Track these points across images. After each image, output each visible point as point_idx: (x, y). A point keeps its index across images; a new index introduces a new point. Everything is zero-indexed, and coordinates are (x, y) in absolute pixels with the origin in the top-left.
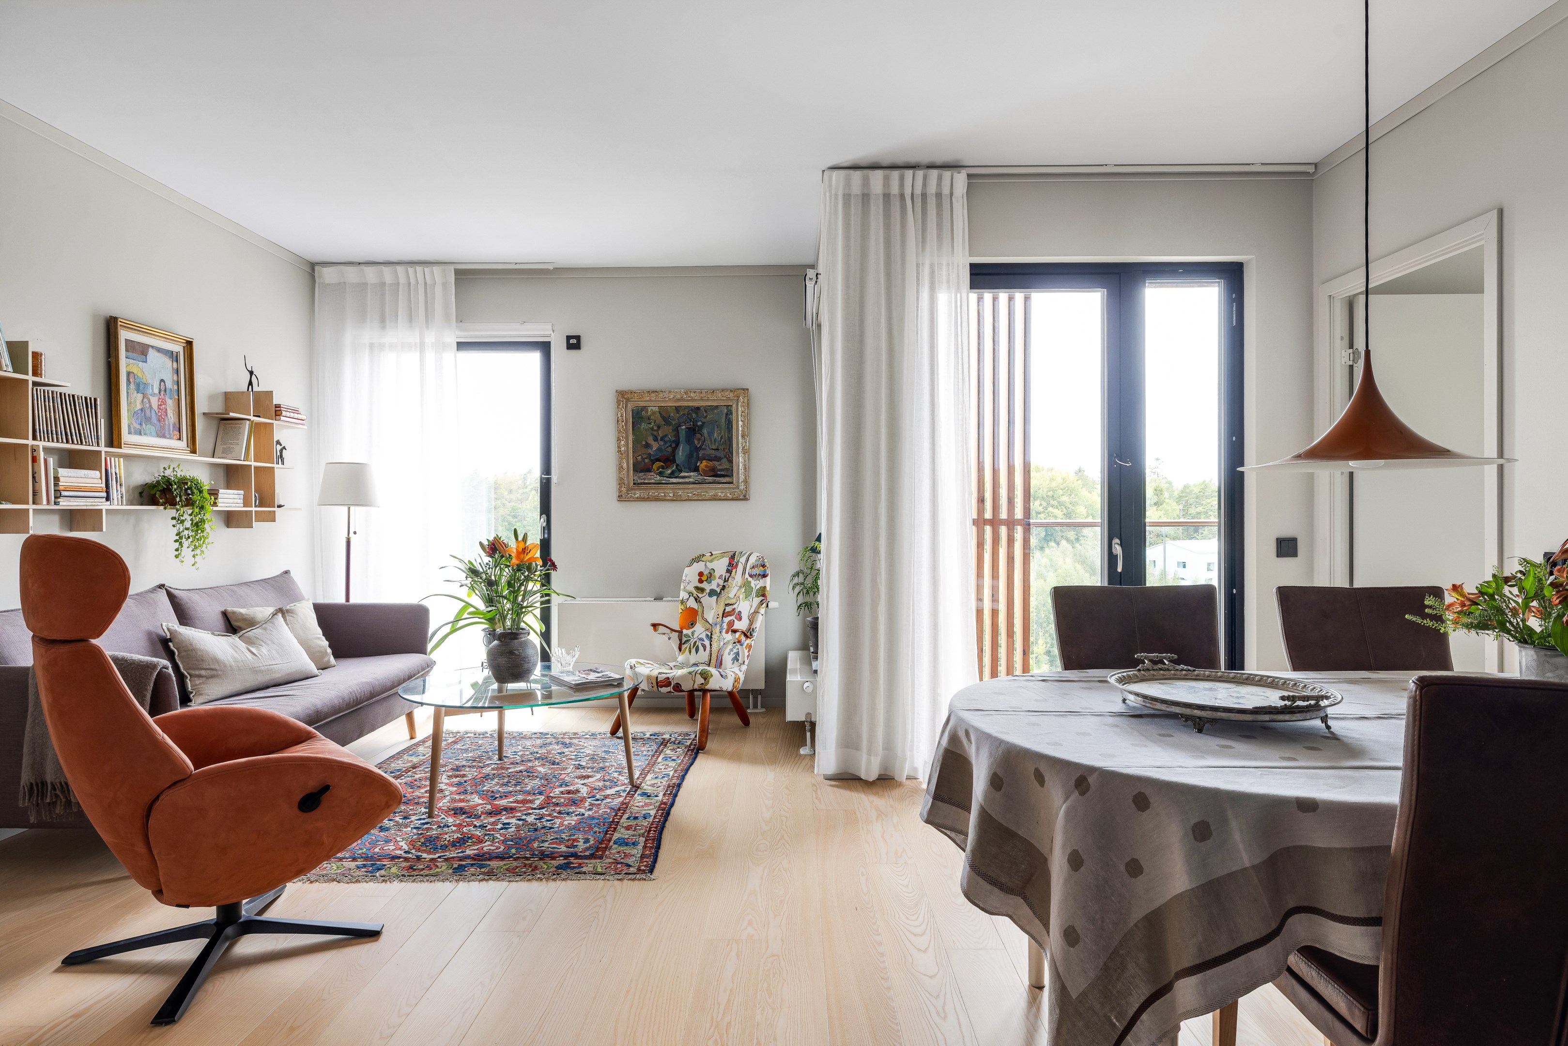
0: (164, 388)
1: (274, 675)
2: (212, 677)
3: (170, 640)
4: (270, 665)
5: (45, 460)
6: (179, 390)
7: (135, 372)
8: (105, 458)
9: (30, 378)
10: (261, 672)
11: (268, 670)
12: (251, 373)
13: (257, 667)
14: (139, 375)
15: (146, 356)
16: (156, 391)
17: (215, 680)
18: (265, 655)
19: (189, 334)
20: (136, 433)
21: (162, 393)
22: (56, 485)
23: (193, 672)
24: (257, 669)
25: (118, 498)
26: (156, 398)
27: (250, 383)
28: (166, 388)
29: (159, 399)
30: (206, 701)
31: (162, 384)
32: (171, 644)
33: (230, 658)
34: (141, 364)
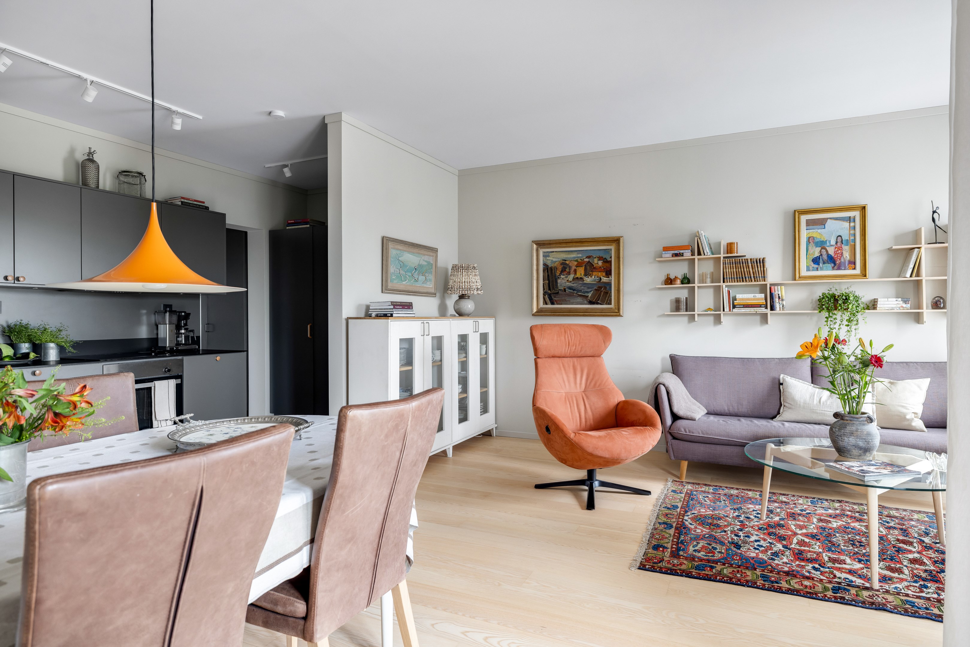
0: (840, 240)
1: (825, 417)
2: (790, 408)
3: (782, 384)
4: (825, 411)
5: (729, 292)
6: (854, 240)
7: (814, 236)
8: (770, 288)
9: (722, 256)
10: (817, 413)
11: (822, 414)
12: (934, 212)
13: (815, 410)
14: (818, 237)
15: (824, 225)
16: (833, 242)
17: (790, 411)
18: (826, 404)
19: (862, 203)
20: (813, 270)
21: (839, 244)
22: (733, 303)
23: (785, 404)
24: (814, 411)
25: (780, 307)
26: (833, 248)
27: (934, 220)
28: (842, 240)
29: (836, 247)
30: (781, 420)
31: (839, 238)
32: (781, 386)
33: (802, 401)
34: (819, 231)
